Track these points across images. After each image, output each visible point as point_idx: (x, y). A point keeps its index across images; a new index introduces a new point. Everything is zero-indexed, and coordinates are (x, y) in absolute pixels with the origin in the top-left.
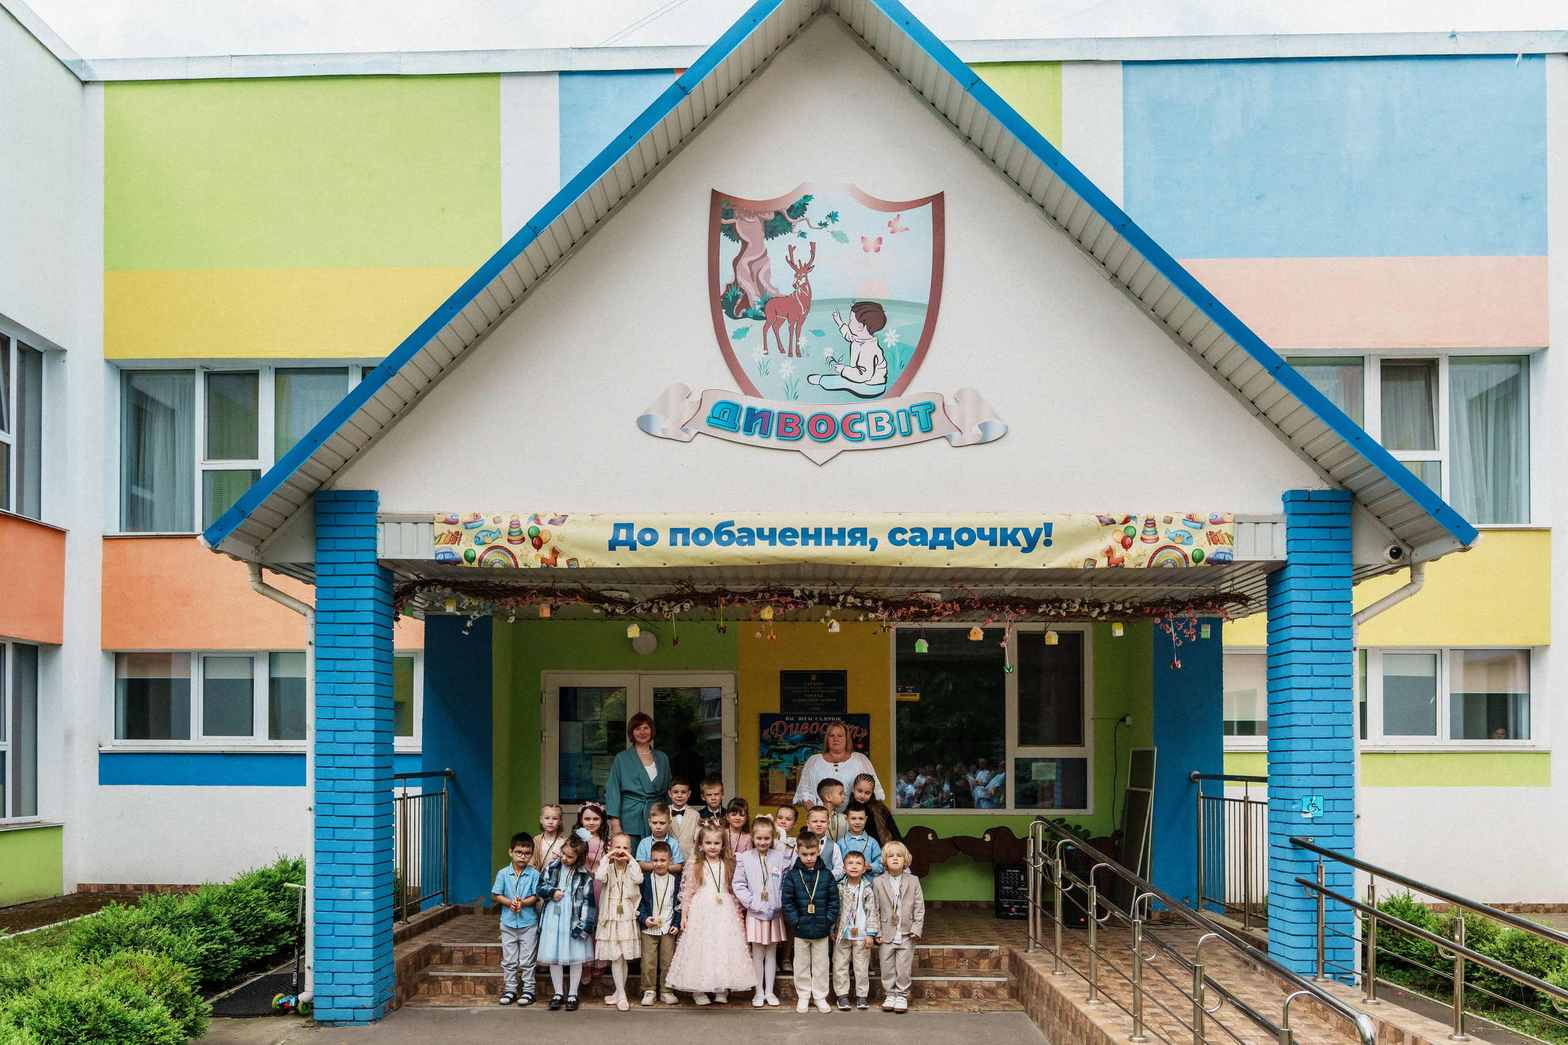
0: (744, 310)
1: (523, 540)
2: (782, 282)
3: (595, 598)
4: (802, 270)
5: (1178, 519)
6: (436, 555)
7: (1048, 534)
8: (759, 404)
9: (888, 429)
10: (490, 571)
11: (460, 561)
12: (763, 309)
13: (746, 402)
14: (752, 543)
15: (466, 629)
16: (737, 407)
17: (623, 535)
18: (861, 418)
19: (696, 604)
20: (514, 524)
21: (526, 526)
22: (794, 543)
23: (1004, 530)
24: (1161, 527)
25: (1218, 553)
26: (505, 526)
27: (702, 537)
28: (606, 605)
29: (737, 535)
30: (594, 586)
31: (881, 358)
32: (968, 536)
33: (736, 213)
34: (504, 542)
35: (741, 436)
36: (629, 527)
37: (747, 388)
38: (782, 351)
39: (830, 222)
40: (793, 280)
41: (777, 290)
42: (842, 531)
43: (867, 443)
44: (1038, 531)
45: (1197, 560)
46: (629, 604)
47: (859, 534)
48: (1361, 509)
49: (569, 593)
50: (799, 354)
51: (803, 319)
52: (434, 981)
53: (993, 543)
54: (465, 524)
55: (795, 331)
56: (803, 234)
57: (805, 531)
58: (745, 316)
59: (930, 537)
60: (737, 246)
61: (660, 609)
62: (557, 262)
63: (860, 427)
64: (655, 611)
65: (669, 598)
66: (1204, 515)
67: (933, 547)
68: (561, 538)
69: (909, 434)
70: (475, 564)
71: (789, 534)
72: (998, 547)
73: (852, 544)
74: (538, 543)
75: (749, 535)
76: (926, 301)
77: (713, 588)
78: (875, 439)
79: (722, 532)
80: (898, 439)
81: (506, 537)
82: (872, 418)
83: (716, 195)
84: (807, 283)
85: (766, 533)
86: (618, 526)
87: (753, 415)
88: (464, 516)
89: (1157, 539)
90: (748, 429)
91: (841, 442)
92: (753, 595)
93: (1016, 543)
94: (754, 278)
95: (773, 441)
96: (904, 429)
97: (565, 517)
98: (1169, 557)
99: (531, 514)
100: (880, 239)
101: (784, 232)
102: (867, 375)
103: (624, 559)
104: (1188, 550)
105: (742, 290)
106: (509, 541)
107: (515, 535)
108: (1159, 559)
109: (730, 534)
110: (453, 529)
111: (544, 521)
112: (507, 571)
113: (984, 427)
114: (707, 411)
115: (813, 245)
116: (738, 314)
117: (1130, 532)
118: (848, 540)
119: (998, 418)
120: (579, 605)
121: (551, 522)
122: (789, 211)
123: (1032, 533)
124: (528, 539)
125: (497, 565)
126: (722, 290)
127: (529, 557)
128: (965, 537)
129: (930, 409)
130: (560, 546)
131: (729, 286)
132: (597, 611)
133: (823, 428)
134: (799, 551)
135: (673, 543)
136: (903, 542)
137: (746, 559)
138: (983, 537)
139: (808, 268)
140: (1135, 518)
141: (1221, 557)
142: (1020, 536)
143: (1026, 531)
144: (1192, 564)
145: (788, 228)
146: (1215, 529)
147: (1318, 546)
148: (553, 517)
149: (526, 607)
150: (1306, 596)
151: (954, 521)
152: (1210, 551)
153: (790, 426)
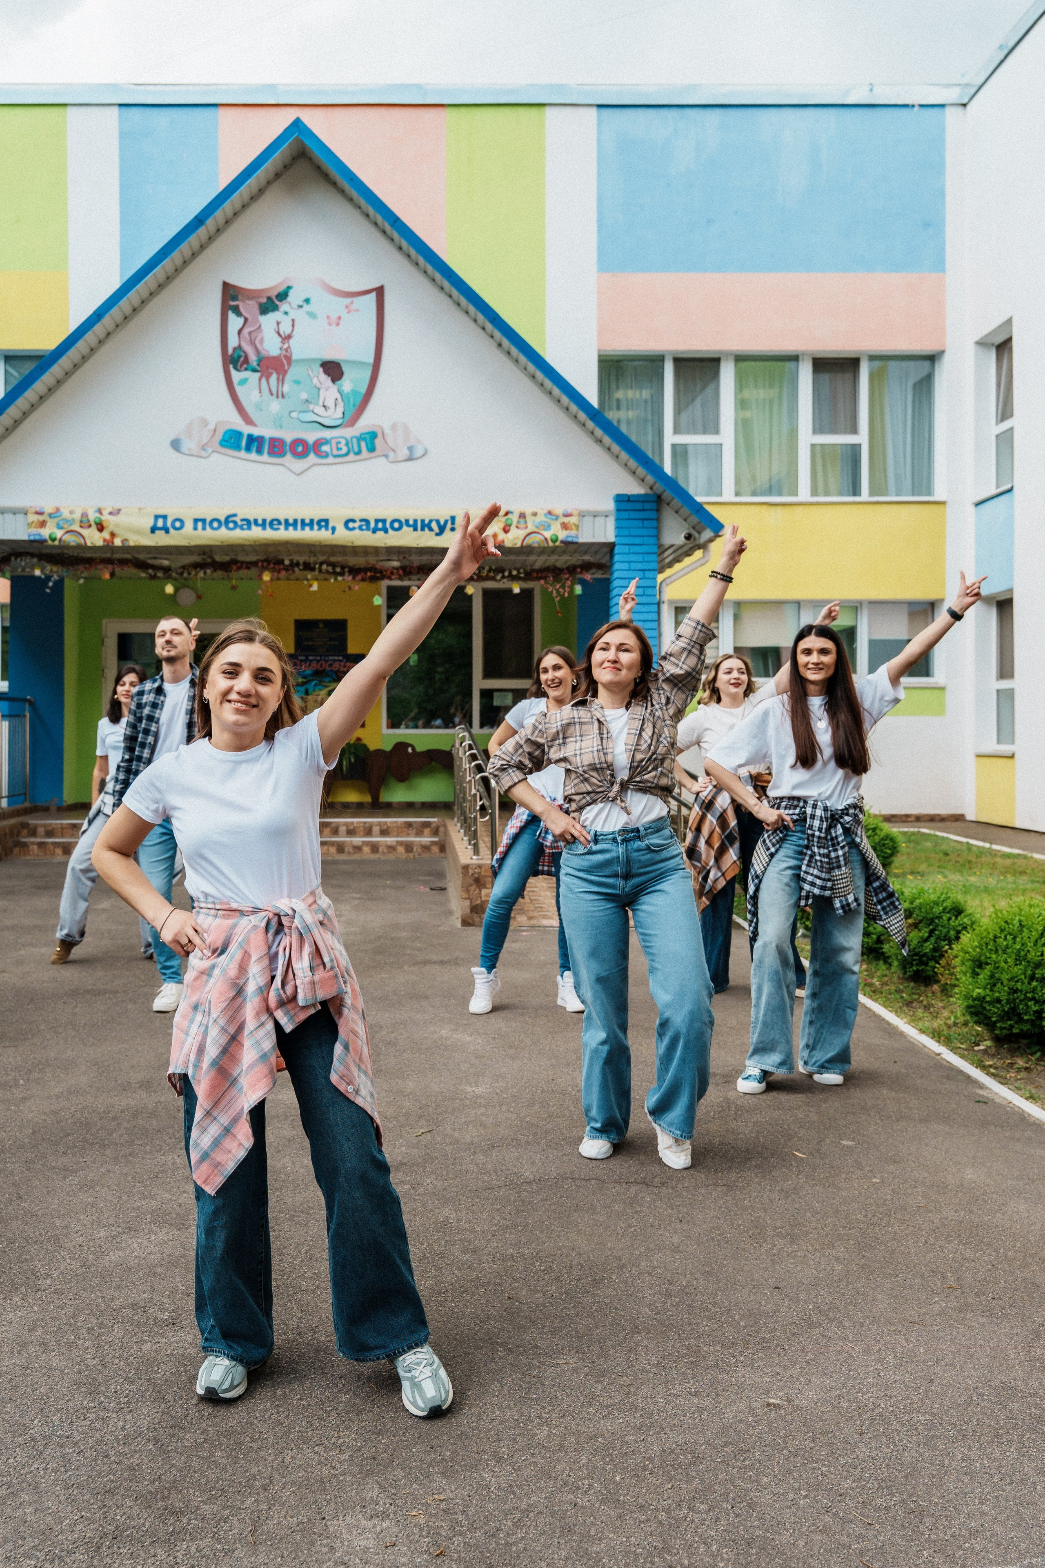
0: (245, 366)
1: (90, 526)
2: (272, 346)
3: (142, 565)
4: (287, 338)
5: (542, 513)
6: (29, 536)
7: (453, 523)
8: (256, 432)
9: (345, 450)
10: (68, 547)
11: (45, 541)
12: (258, 365)
13: (247, 430)
14: (249, 528)
15: (48, 588)
16: (239, 434)
17: (160, 523)
18: (326, 442)
19: (215, 570)
20: (84, 515)
21: (93, 516)
22: (278, 529)
23: (423, 521)
24: (530, 519)
25: (568, 537)
26: (77, 516)
27: (215, 524)
28: (150, 571)
29: (240, 523)
30: (142, 557)
31: (340, 400)
32: (398, 524)
33: (240, 297)
34: (76, 527)
35: (243, 454)
36: (165, 517)
37: (248, 420)
38: (272, 394)
39: (305, 305)
40: (280, 345)
41: (268, 351)
42: (312, 521)
43: (330, 460)
44: (446, 522)
45: (554, 541)
46: (167, 570)
47: (324, 523)
48: (665, 506)
49: (123, 562)
50: (283, 397)
51: (285, 373)
52: (24, 845)
53: (415, 529)
54: (50, 515)
55: (281, 381)
56: (286, 313)
57: (286, 521)
58: (246, 369)
59: (372, 525)
60: (241, 321)
61: (189, 574)
62: (114, 331)
63: (325, 448)
64: (185, 575)
65: (196, 566)
66: (559, 510)
67: (374, 532)
68: (117, 525)
69: (359, 453)
70: (57, 543)
71: (275, 522)
72: (419, 532)
73: (319, 529)
74: (101, 528)
75: (248, 523)
76: (371, 360)
77: (227, 558)
78: (335, 456)
79: (229, 521)
80: (352, 457)
81: (78, 524)
82: (334, 442)
83: (226, 286)
84: (289, 347)
85: (260, 522)
86: (157, 517)
87: (251, 439)
88: (48, 509)
89: (527, 527)
90: (248, 449)
91: (312, 458)
92: (254, 564)
93: (431, 529)
94: (252, 343)
95: (265, 457)
96: (356, 449)
97: (119, 510)
98: (534, 540)
99: (95, 509)
100: (340, 318)
101: (273, 310)
102: (330, 412)
103: (161, 540)
104: (548, 534)
105: (244, 352)
106: (81, 527)
107: (85, 523)
108: (529, 541)
109: (235, 522)
110: (41, 518)
111: (105, 513)
112: (79, 547)
113: (411, 449)
114: (219, 436)
115: (293, 320)
116: (241, 366)
117: (509, 522)
118: (316, 527)
119: (419, 442)
120: (131, 571)
121: (111, 513)
122: (277, 296)
123: (442, 523)
124: (94, 526)
125: (72, 544)
126: (230, 351)
127: (94, 538)
128: (396, 525)
129: (373, 435)
130: (116, 531)
131: (235, 349)
132: (143, 575)
133: (300, 449)
134: (283, 534)
135: (195, 528)
136: (354, 529)
137: (246, 540)
138: (408, 525)
139: (289, 337)
140: (512, 513)
141: (570, 539)
142: (434, 525)
143: (438, 521)
144: (551, 544)
145: (276, 308)
146: (566, 520)
147: (634, 532)
148: (110, 510)
149: (93, 572)
150: (626, 566)
151: (389, 514)
152: (562, 535)
153: (276, 448)
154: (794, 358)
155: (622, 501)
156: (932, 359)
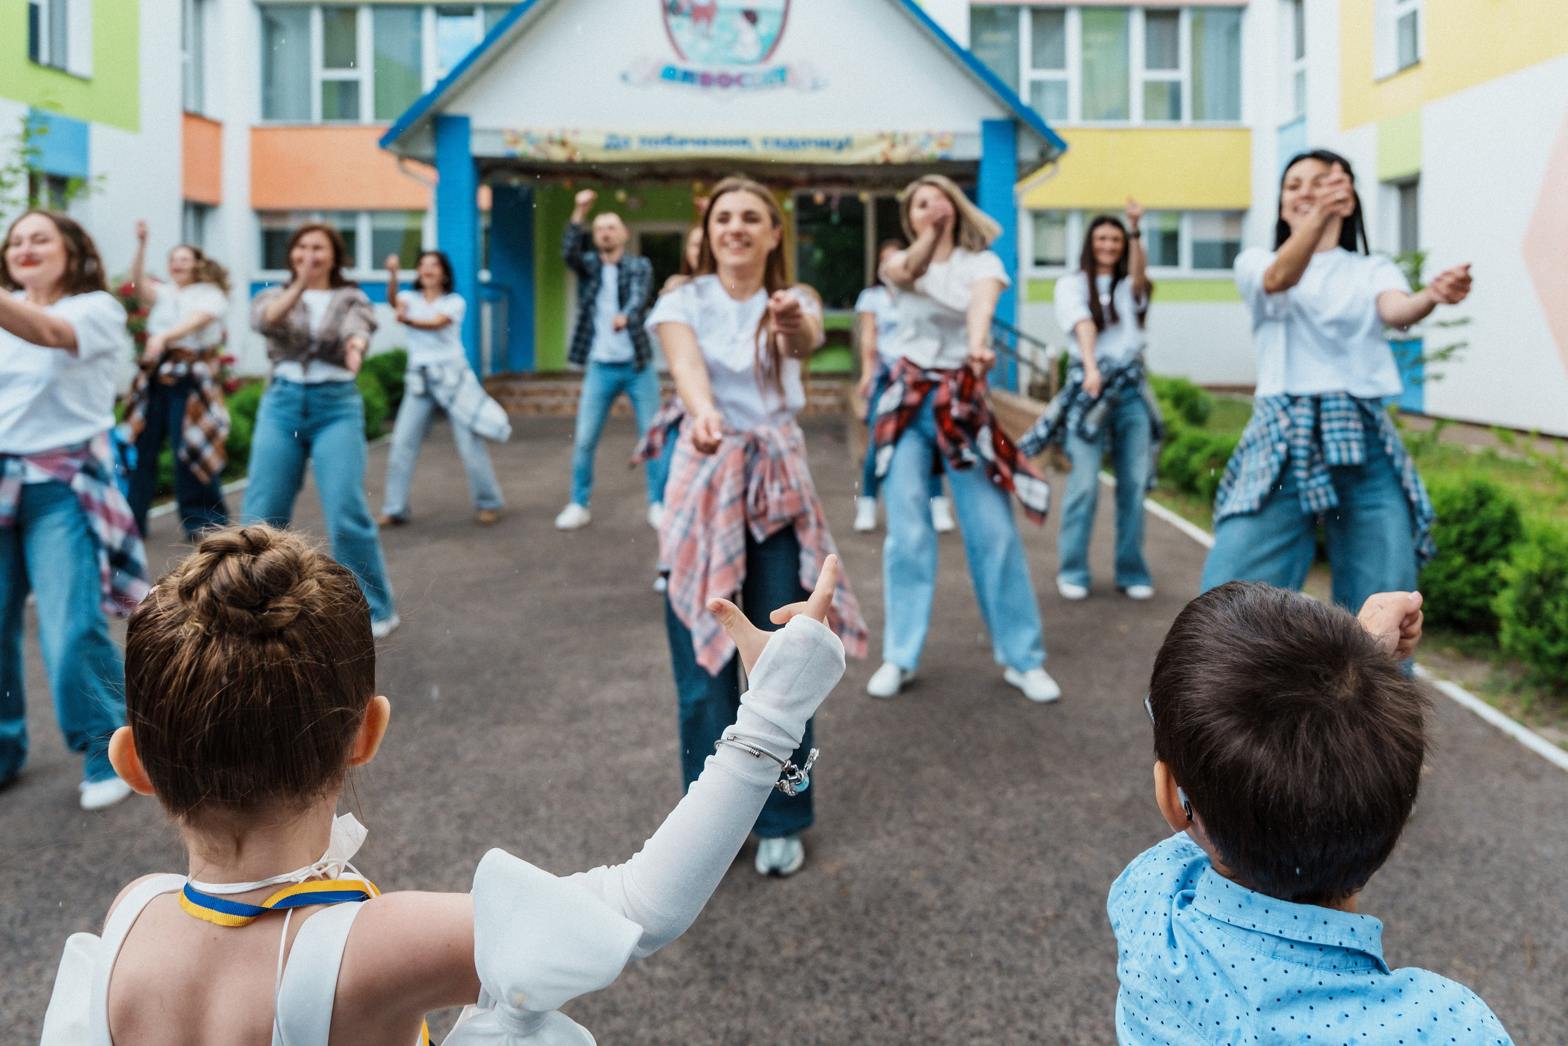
0: (680, 13)
1: (555, 144)
3: (598, 177)
5: (922, 134)
6: (506, 153)
8: (689, 67)
10: (539, 162)
11: (519, 157)
12: (691, 12)
13: (682, 65)
16: (675, 69)
17: (612, 142)
18: (746, 75)
19: (657, 180)
20: (550, 135)
21: (557, 135)
23: (823, 140)
24: (912, 139)
25: (944, 155)
26: (545, 135)
28: (605, 182)
29: (678, 141)
30: (598, 170)
31: (757, 40)
32: (805, 143)
34: (544, 145)
35: (679, 86)
36: (616, 137)
37: (683, 57)
38: (702, 36)
43: (751, 91)
44: (843, 141)
45: (932, 158)
46: (618, 181)
47: (744, 142)
49: (582, 173)
50: (711, 38)
53: (819, 148)
54: (523, 136)
55: (710, 25)
58: (680, 15)
61: (637, 184)
63: (745, 81)
65: (643, 177)
66: (936, 131)
67: (788, 149)
68: (577, 143)
69: (773, 85)
70: (528, 159)
74: (564, 145)
75: (683, 142)
76: (781, 8)
77: (667, 171)
80: (767, 88)
81: (546, 142)
82: (752, 76)
85: (695, 141)
86: (609, 137)
87: (686, 73)
88: (521, 129)
89: (910, 145)
90: (684, 81)
91: (735, 88)
92: (688, 175)
93: (832, 147)
95: (697, 88)
96: (770, 83)
98: (916, 157)
99: (560, 129)
102: (748, 50)
103: (613, 156)
104: (928, 152)
106: (548, 144)
108: (912, 158)
110: (514, 137)
111: (567, 132)
112: (546, 162)
113: (815, 80)
114: (659, 70)
116: (677, 12)
117: (896, 141)
119: (822, 75)
121: (571, 134)
123: (840, 141)
124: (559, 145)
125: (541, 159)
127: (559, 154)
129: (785, 70)
130: (576, 148)
133: (725, 81)
134: (710, 151)
135: (642, 146)
140: (897, 134)
141: (946, 157)
142: (833, 143)
143: (837, 141)
144: (929, 161)
146: (942, 139)
147: (996, 150)
148: (571, 129)
150: (989, 179)
152: (940, 153)
153: (706, 80)
154: (1126, 9)
155: (989, 126)
156: (1240, 9)
